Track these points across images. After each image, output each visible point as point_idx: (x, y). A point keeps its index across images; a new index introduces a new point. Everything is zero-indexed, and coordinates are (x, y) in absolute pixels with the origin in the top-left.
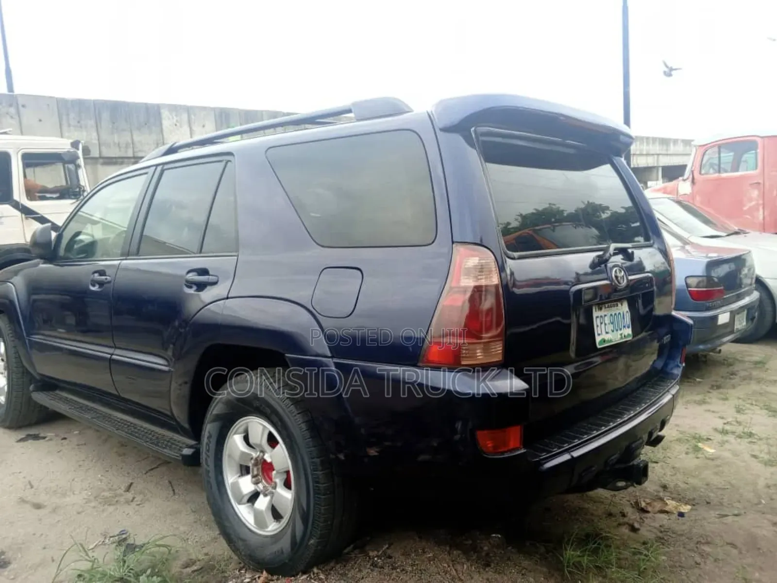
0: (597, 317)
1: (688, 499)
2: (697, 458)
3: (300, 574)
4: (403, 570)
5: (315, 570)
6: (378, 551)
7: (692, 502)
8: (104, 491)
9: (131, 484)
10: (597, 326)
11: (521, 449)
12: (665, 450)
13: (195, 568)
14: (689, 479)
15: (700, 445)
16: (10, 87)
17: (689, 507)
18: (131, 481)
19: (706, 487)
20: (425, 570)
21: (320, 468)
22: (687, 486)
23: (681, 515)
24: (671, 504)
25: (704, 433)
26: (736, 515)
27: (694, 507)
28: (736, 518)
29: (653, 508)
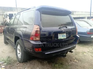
2: (83, 55)
3: (22, 63)
4: (32, 64)
5: (24, 63)
6: (31, 62)
8: (10, 51)
9: (13, 51)
10: (59, 36)
11: (41, 51)
12: (79, 53)
16: (16, 7)
22: (79, 58)
27: (78, 61)
29: (73, 61)
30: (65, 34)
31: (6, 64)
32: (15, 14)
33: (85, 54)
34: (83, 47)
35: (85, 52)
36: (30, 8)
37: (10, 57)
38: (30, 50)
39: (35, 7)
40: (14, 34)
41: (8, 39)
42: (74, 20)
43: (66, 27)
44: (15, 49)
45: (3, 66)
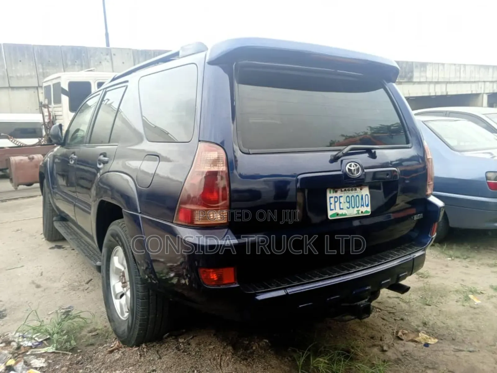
0: (330, 198)
1: (439, 335)
2: (464, 306)
3: (135, 346)
4: (189, 354)
5: (144, 345)
6: (185, 339)
7: (440, 338)
8: (76, 282)
9: (91, 280)
10: (331, 204)
11: (236, 284)
12: (442, 297)
13: (94, 334)
14: (448, 320)
15: (471, 296)
16: (108, 44)
17: (436, 340)
18: (92, 278)
19: (457, 327)
20: (203, 356)
21: (140, 283)
22: (444, 325)
23: (427, 345)
24: (422, 336)
25: (480, 288)
26: (470, 352)
27: (441, 341)
28: (469, 354)
29: (408, 337)
30: (366, 191)
31: (51, 349)
32: (100, 85)
33: (476, 300)
34: (465, 262)
35: (474, 292)
36: (176, 55)
37: (74, 313)
38: (178, 275)
39: (202, 48)
40: (93, 192)
41: (64, 218)
42: (413, 113)
43: (368, 151)
44: (99, 269)
45: (39, 363)
